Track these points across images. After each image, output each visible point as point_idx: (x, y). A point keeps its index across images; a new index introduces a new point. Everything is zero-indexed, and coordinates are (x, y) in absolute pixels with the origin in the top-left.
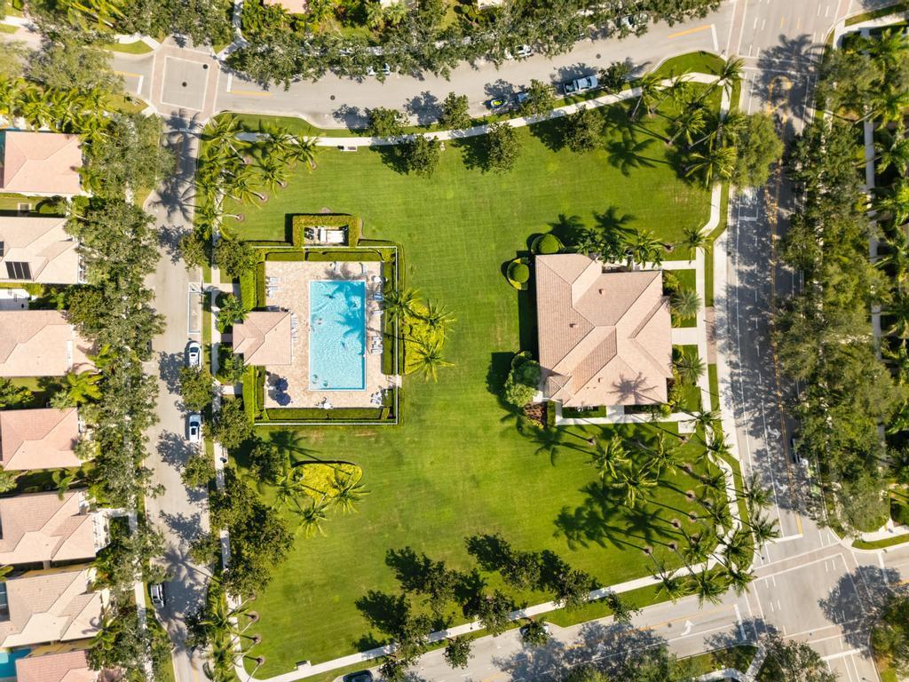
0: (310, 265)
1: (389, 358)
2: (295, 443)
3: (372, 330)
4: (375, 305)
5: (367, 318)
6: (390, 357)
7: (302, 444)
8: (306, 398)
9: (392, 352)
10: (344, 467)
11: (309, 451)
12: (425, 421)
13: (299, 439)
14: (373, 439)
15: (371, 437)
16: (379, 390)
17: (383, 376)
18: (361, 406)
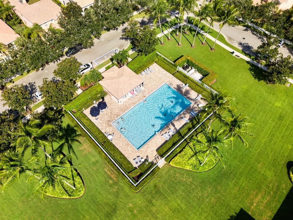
0: (173, 78)
1: (168, 146)
2: (73, 140)
3: (174, 125)
4: (188, 116)
5: (177, 118)
6: (170, 146)
7: (75, 145)
8: (105, 125)
9: (174, 144)
10: (78, 179)
11: (73, 152)
12: (153, 205)
13: (77, 141)
14: (111, 182)
15: (111, 178)
16: (145, 158)
17: (155, 153)
18: (126, 156)
